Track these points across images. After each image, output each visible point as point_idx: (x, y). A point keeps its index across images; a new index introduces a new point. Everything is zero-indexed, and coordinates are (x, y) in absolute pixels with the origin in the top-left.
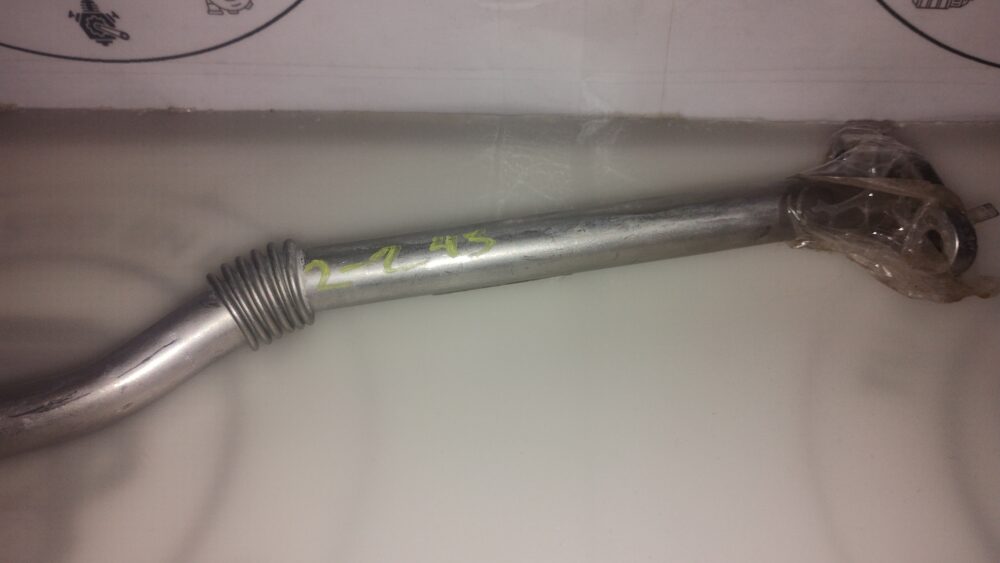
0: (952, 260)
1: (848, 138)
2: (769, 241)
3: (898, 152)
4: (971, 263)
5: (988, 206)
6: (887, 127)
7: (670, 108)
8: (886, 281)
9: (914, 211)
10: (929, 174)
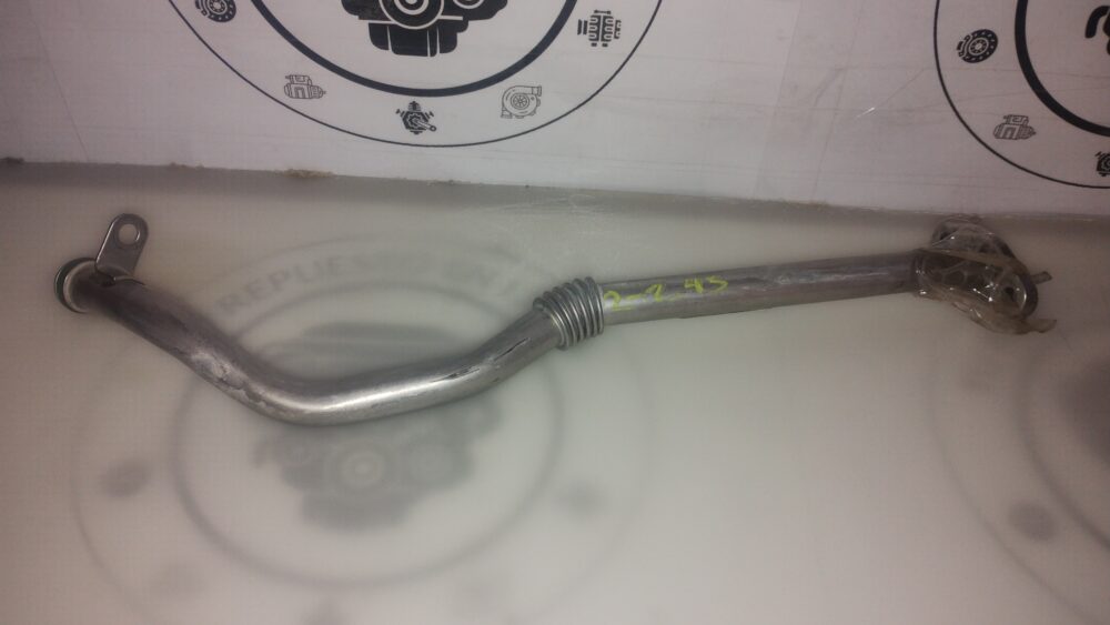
0: (1022, 307)
1: (950, 225)
2: (903, 291)
3: (987, 235)
4: (1033, 309)
5: (1045, 273)
6: (975, 219)
7: (818, 198)
8: (978, 321)
9: (996, 275)
10: (1006, 251)
